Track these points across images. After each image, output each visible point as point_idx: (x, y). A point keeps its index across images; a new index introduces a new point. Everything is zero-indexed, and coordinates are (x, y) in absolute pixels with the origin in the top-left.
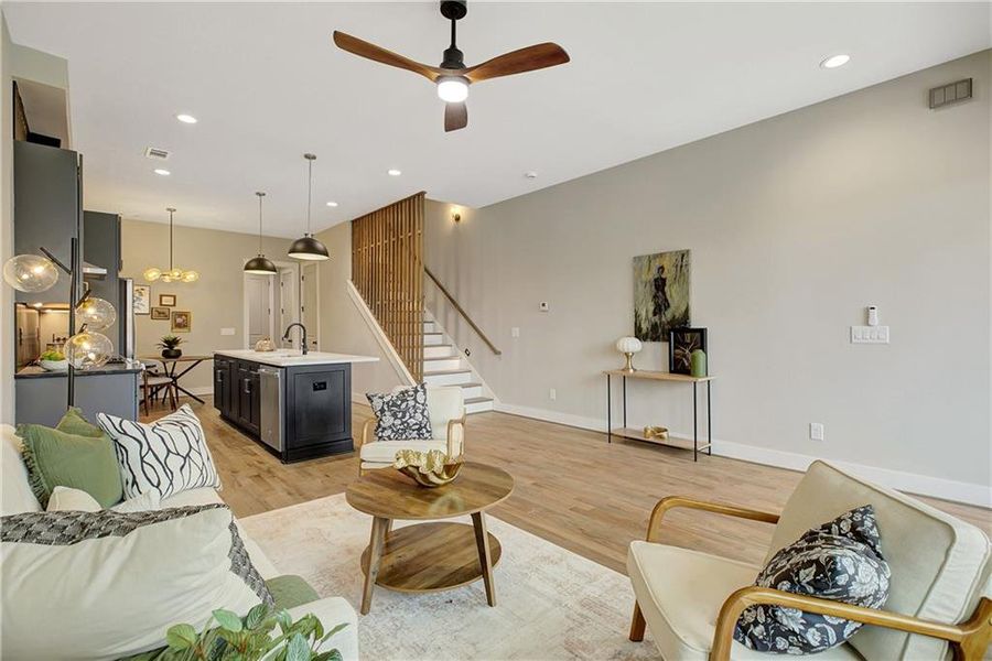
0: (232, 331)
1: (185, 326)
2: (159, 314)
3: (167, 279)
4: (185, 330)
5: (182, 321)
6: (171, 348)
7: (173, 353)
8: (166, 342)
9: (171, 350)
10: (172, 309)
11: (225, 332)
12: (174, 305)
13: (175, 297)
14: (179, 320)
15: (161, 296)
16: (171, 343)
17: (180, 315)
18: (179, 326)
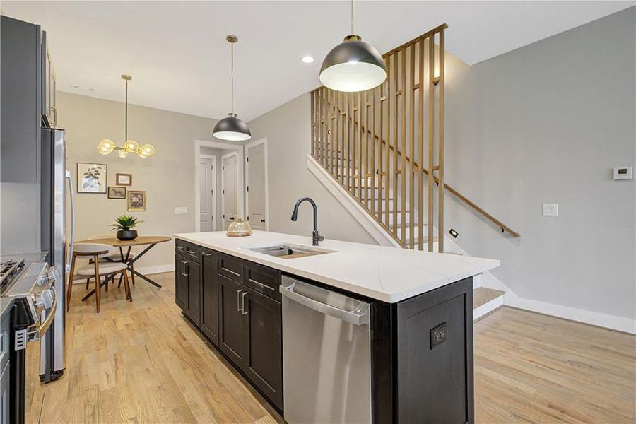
0: (184, 210)
1: (141, 205)
2: (115, 193)
3: (122, 154)
4: (141, 209)
5: (138, 201)
6: (126, 229)
7: (128, 235)
8: (121, 222)
9: (126, 231)
10: (128, 188)
11: (178, 211)
12: (130, 184)
13: (131, 176)
14: (135, 199)
15: (118, 175)
16: (126, 224)
17: (136, 194)
18: (134, 205)
